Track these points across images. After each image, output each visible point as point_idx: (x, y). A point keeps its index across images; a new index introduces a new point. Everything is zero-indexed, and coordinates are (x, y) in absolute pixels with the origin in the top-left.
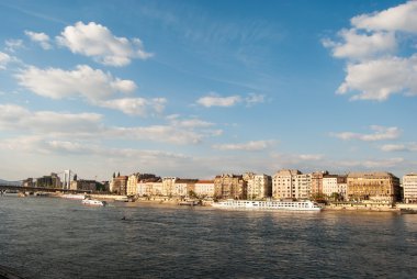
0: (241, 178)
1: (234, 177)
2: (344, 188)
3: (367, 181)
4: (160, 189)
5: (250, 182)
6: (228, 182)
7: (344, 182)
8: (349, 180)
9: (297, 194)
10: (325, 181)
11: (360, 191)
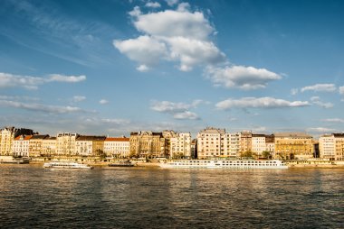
0: (161, 135)
1: (154, 134)
2: (272, 147)
3: (293, 141)
4: (53, 147)
5: (173, 141)
6: (148, 140)
7: (272, 141)
8: (276, 139)
9: (225, 152)
10: (254, 140)
11: (287, 150)
